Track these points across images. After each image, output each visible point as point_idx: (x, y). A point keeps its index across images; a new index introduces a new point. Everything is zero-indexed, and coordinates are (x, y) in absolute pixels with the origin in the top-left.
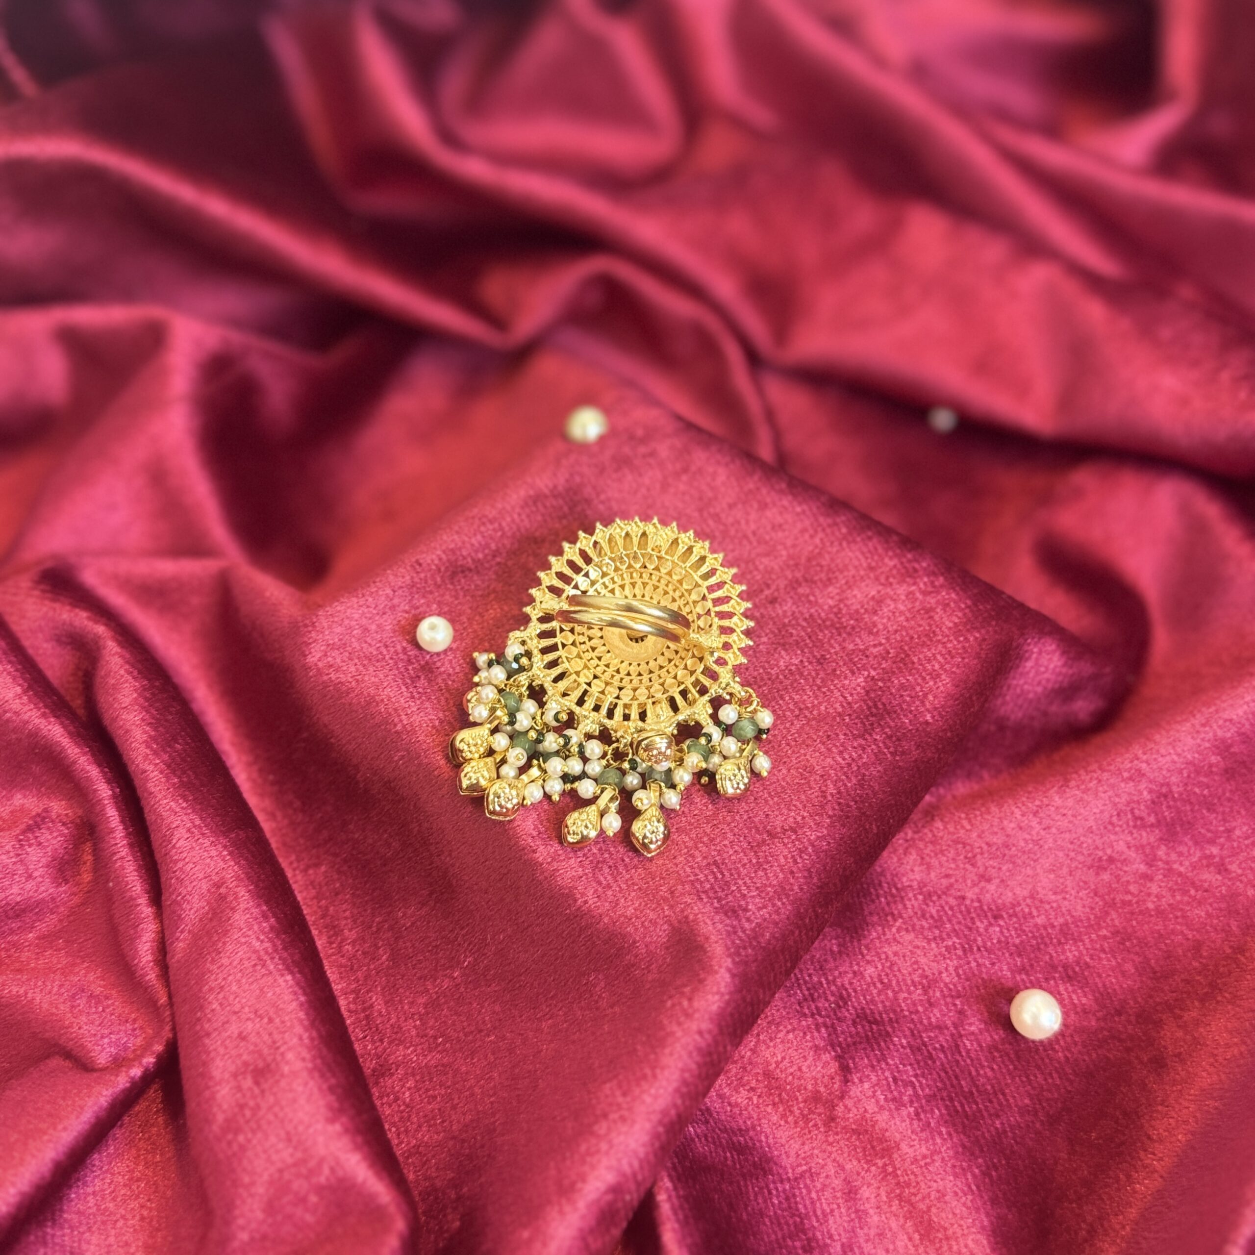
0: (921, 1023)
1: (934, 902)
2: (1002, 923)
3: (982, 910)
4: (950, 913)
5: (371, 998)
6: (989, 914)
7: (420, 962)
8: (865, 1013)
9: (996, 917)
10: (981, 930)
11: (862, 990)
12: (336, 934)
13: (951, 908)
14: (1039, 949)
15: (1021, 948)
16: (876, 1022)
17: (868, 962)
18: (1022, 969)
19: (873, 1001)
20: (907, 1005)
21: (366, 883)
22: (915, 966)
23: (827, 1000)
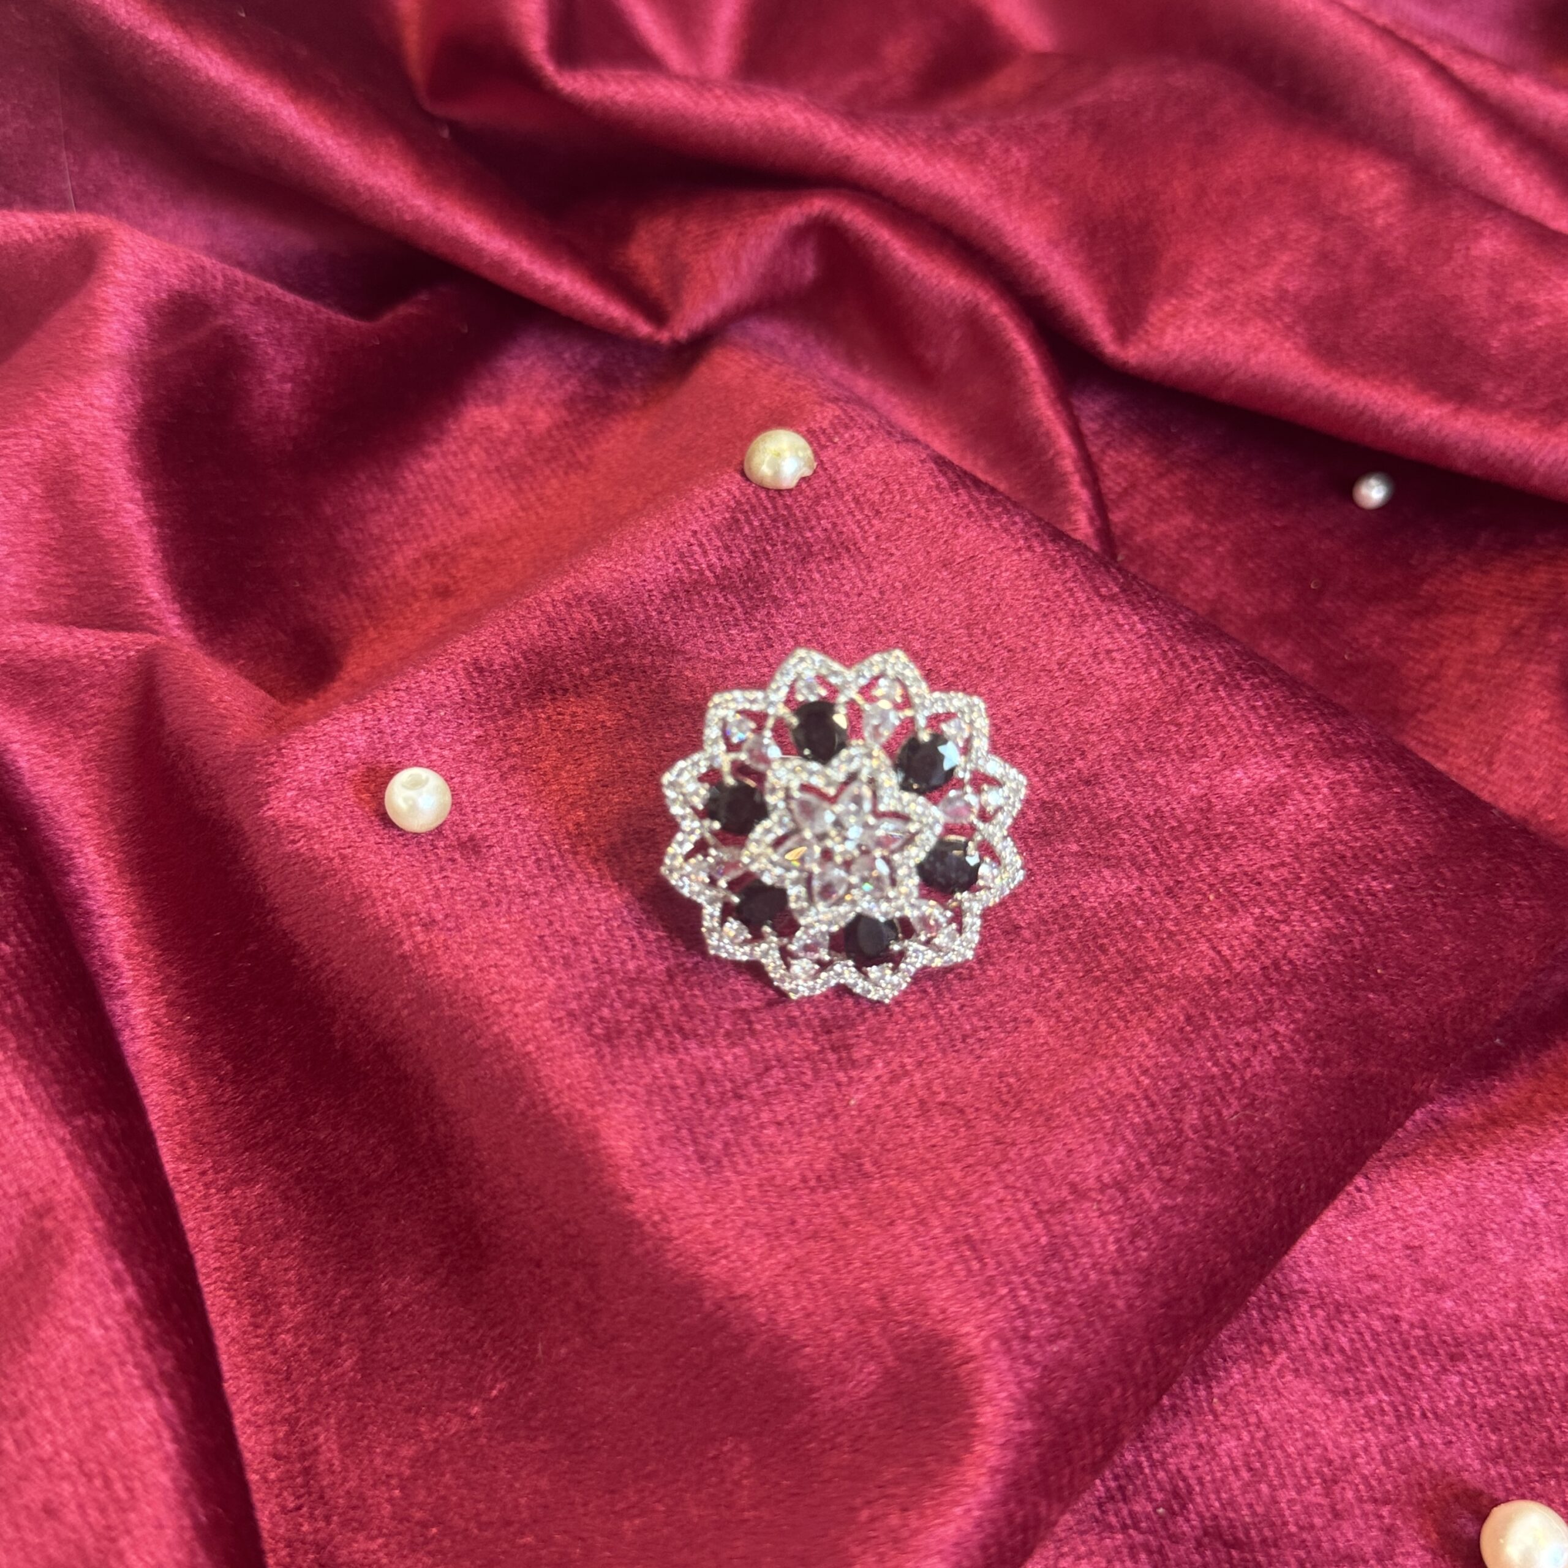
0: (1319, 1547)
1: (1344, 1324)
2: (1464, 1369)
3: (1431, 1344)
4: (1372, 1345)
5: (316, 1437)
6: (1441, 1352)
7: (411, 1379)
8: (1218, 1527)
9: (1452, 1358)
10: (1427, 1380)
11: (1214, 1481)
12: (267, 1311)
13: (1375, 1335)
14: (1529, 1420)
15: (1497, 1414)
16: (1237, 1544)
17: (1225, 1428)
18: (1498, 1456)
19: (1232, 1503)
20: (1295, 1514)
21: (330, 1222)
22: (1310, 1441)
23: (1151, 1499)
